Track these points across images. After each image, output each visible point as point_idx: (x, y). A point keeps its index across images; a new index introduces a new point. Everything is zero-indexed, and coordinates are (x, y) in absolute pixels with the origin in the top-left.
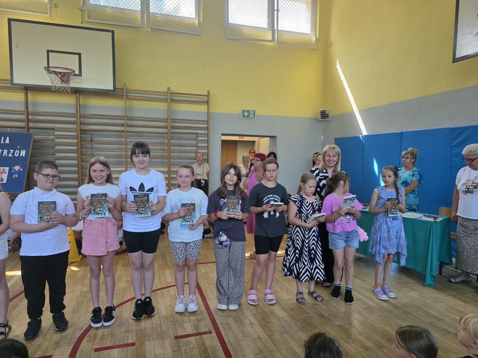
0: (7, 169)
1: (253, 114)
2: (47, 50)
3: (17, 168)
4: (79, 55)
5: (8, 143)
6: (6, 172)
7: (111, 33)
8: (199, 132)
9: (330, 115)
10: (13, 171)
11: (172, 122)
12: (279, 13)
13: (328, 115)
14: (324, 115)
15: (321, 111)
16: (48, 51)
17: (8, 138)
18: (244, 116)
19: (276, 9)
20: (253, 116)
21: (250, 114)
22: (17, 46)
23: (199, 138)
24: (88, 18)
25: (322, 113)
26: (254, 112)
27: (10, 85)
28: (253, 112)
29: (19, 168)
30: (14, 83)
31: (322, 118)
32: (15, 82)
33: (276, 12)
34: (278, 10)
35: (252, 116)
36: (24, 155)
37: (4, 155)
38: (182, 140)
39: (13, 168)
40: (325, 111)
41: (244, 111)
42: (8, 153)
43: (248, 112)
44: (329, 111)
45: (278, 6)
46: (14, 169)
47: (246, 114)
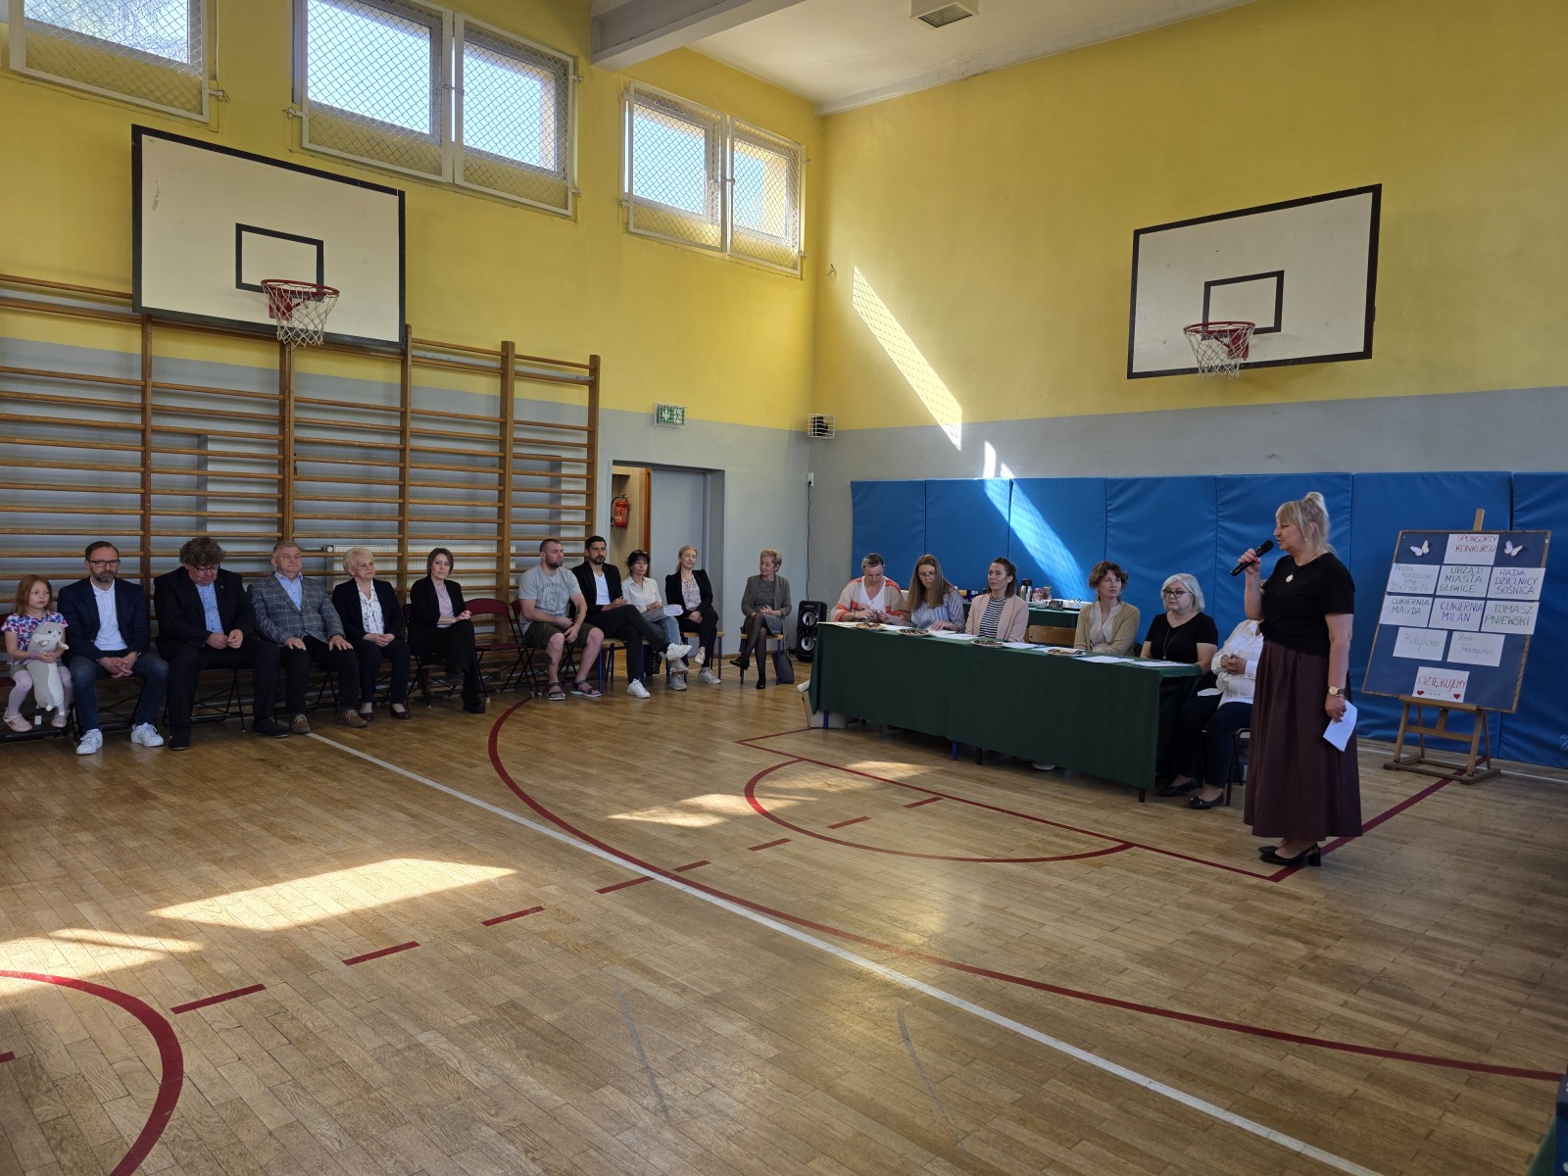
1: (680, 417)
2: (238, 225)
4: (320, 244)
7: (397, 197)
8: (565, 454)
9: (834, 428)
11: (516, 429)
12: (735, 188)
13: (827, 428)
14: (821, 427)
15: (818, 418)
16: (240, 228)
18: (659, 418)
19: (728, 177)
20: (680, 422)
21: (675, 417)
22: (156, 203)
23: (564, 471)
24: (310, 142)
25: (818, 422)
26: (683, 412)
27: (128, 310)
28: (680, 412)
30: (143, 305)
31: (818, 435)
32: (146, 303)
33: (729, 184)
34: (733, 180)
35: (678, 422)
38: (535, 475)
40: (822, 418)
41: (660, 409)
43: (671, 410)
44: (831, 418)
45: (732, 172)
47: (666, 416)
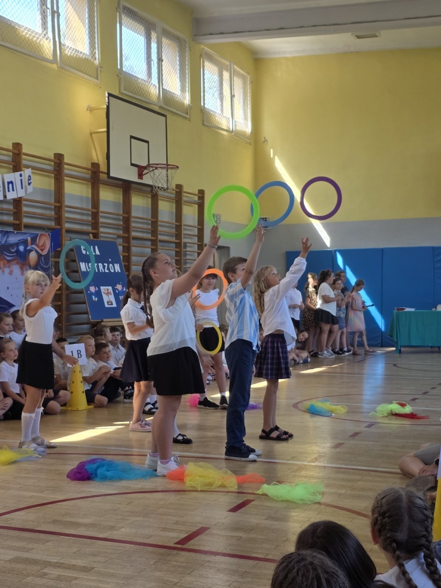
0: (110, 288)
1: (219, 220)
2: (130, 136)
3: (119, 287)
4: (148, 143)
5: (99, 254)
6: (110, 293)
7: (165, 118)
10: (117, 292)
16: (131, 138)
17: (96, 247)
20: (219, 222)
22: (113, 128)
24: (124, 89)
26: (220, 217)
29: (122, 288)
30: (110, 176)
32: (112, 175)
33: (233, 98)
36: (120, 271)
37: (101, 271)
39: (116, 287)
40: (266, 218)
41: (214, 216)
42: (104, 267)
43: (217, 216)
44: (270, 218)
46: (117, 289)
47: (215, 219)
